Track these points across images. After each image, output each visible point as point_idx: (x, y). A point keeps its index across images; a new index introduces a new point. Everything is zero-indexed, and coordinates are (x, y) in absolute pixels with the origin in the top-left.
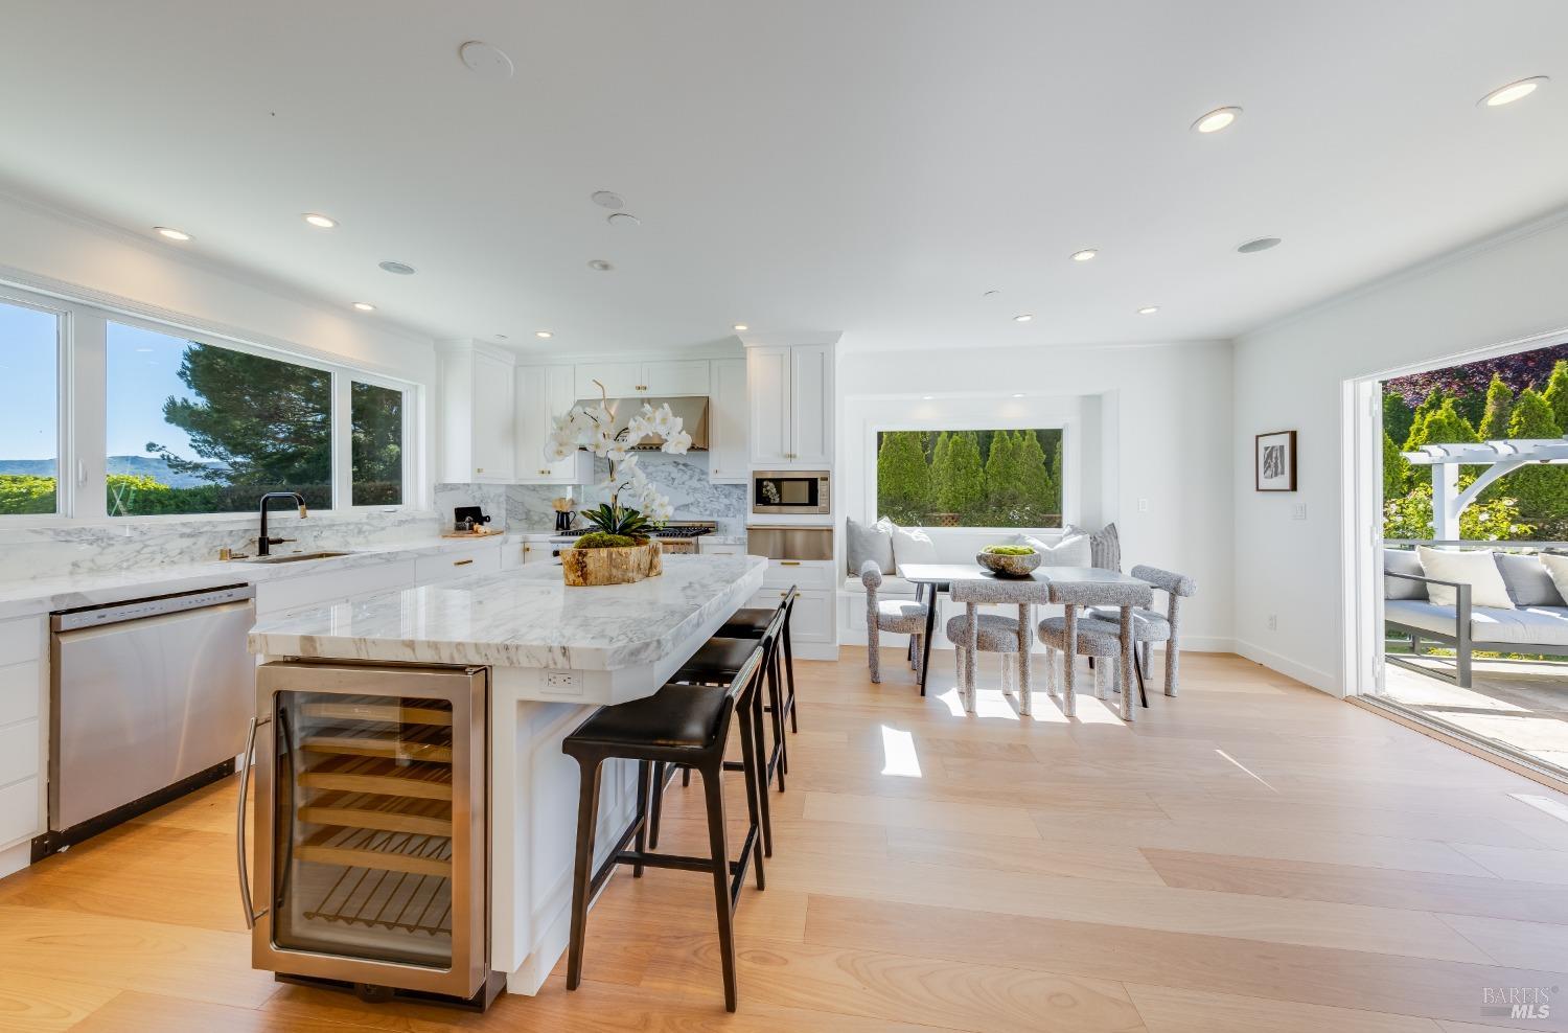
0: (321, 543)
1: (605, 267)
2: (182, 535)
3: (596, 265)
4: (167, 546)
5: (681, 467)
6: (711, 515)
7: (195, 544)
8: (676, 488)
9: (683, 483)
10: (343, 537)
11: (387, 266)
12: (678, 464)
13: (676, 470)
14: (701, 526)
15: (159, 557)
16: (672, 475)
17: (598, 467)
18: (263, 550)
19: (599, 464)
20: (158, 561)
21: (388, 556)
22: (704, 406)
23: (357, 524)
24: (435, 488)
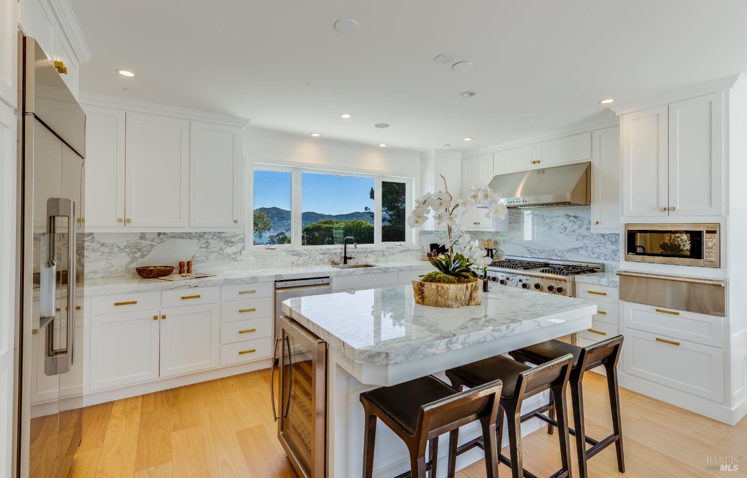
0: (368, 260)
1: (472, 94)
2: (321, 254)
3: (466, 95)
4: (316, 258)
5: (572, 218)
6: (598, 258)
7: (324, 257)
8: (567, 235)
9: (574, 231)
10: (376, 257)
11: (377, 126)
12: (570, 216)
13: (567, 221)
14: (587, 266)
15: (314, 262)
16: (565, 225)
17: (512, 219)
18: (345, 262)
19: (513, 218)
20: (313, 263)
21: (384, 269)
22: (588, 169)
23: (382, 251)
24: (420, 233)
